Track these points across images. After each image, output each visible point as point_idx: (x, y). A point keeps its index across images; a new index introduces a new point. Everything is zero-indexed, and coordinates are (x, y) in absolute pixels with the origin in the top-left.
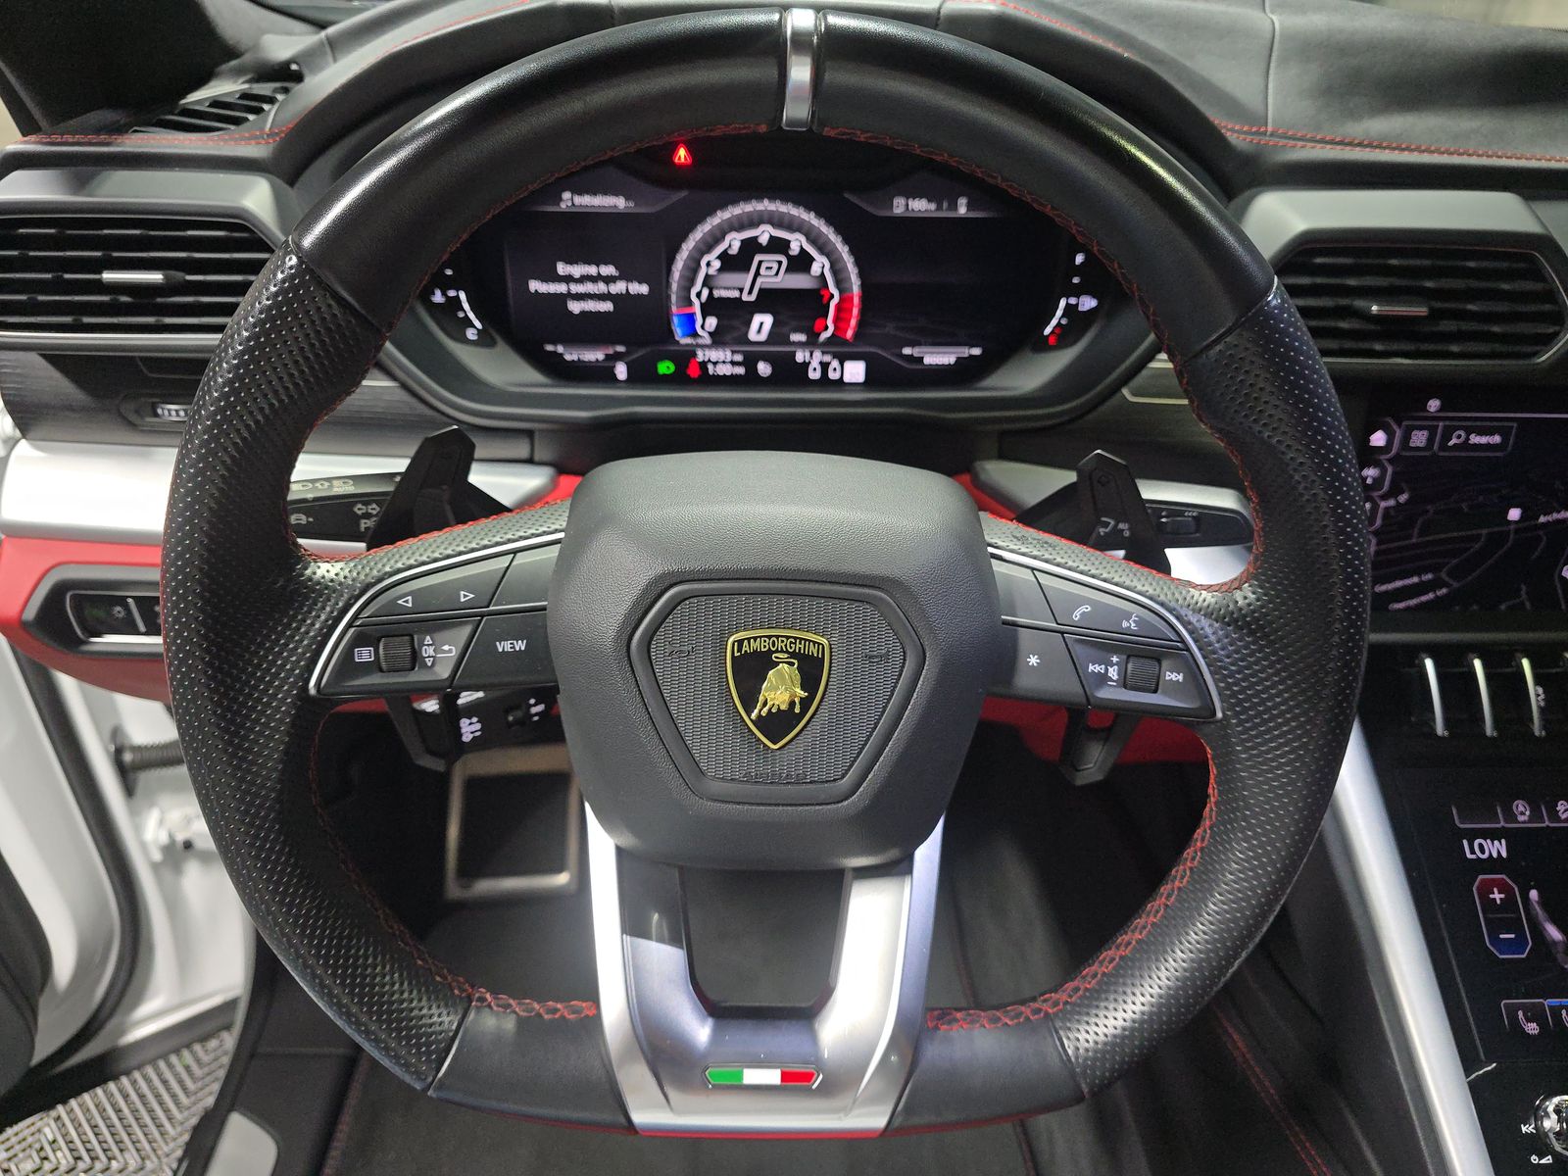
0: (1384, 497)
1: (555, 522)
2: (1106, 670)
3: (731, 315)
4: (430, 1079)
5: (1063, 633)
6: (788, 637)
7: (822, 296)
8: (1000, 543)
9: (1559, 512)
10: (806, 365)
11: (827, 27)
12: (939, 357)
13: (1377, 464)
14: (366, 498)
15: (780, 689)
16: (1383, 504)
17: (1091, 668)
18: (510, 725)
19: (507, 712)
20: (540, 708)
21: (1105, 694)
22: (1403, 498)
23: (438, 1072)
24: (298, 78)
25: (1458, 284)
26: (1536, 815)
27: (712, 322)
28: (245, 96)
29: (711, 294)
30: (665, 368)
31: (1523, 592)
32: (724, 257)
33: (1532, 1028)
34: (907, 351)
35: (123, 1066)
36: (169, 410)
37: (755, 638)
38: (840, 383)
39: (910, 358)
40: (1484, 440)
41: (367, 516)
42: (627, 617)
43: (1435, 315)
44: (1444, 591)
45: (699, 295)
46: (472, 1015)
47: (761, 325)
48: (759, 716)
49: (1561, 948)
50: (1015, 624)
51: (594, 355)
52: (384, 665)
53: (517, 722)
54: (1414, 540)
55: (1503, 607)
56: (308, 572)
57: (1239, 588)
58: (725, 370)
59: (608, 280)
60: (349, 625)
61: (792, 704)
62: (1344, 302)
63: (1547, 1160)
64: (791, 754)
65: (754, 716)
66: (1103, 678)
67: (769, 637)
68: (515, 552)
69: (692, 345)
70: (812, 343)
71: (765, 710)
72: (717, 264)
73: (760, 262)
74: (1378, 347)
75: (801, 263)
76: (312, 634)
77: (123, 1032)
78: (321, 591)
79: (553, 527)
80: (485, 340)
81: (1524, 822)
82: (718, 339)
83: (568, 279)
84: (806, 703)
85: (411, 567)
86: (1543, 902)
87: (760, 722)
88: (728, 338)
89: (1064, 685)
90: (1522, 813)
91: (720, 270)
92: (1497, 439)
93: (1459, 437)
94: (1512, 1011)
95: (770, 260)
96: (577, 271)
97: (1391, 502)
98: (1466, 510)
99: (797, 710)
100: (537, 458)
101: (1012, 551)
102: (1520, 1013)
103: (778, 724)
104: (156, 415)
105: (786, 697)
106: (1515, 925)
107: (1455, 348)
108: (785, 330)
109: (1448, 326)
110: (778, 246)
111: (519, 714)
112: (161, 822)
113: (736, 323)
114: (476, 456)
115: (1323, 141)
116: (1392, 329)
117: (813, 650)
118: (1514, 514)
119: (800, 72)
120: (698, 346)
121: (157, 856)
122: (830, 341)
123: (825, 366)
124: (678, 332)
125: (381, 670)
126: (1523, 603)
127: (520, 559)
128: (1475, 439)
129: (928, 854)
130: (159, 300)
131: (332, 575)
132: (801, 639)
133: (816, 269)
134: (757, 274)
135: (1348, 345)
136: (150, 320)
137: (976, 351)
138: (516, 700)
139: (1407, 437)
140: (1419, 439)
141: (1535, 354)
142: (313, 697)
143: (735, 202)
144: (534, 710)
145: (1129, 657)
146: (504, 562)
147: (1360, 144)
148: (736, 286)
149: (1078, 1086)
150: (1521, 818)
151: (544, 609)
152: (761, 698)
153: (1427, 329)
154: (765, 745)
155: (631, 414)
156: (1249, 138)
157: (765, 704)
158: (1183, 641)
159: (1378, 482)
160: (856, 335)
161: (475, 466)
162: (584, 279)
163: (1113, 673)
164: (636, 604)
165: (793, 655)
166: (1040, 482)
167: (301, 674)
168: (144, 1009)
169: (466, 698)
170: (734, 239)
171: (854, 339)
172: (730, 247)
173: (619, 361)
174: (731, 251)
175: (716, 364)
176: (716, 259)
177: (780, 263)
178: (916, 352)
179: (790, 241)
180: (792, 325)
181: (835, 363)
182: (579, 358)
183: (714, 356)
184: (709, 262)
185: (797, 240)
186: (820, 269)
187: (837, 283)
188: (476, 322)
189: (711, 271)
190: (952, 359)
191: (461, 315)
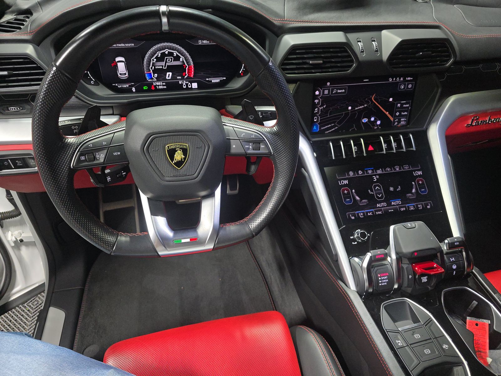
0: (320, 107)
1: (123, 125)
2: (249, 147)
3: (161, 73)
4: (112, 251)
5: (239, 140)
6: (179, 145)
7: (184, 66)
8: (226, 122)
9: (360, 107)
10: (182, 84)
11: (169, 10)
12: (215, 80)
13: (318, 99)
14: (74, 125)
15: (179, 156)
16: (320, 108)
17: (246, 146)
18: (118, 178)
19: (117, 174)
20: (124, 173)
21: (249, 152)
22: (325, 106)
23: (113, 249)
24: (31, 14)
25: (329, 55)
26: (354, 174)
27: (156, 75)
28: (16, 20)
29: (155, 68)
30: (145, 88)
31: (354, 126)
32: (157, 58)
33: (353, 218)
34: (207, 79)
35: (11, 307)
36: (12, 108)
37: (172, 146)
38: (191, 88)
39: (208, 81)
40: (341, 91)
41: (75, 129)
42: (143, 143)
43: (324, 62)
44: (337, 127)
45: (152, 68)
46: (119, 238)
47: (169, 75)
48: (175, 162)
49: (359, 201)
50: (229, 139)
51: (126, 86)
52: (87, 160)
53: (119, 177)
54: (328, 116)
55: (350, 130)
56: (66, 141)
57: (275, 126)
58: (161, 87)
60: (78, 152)
61: (182, 159)
62: (304, 61)
63: (356, 243)
64: (182, 170)
65: (174, 162)
66: (249, 148)
67: (175, 145)
68: (114, 133)
69: (152, 81)
70: (183, 78)
71: (176, 161)
72: (155, 60)
73: (167, 59)
74: (313, 71)
75: (177, 58)
76: (70, 154)
77: (10, 298)
78: (69, 145)
79: (122, 127)
80: (96, 84)
81: (352, 176)
82: (158, 79)
84: (185, 159)
85: (90, 138)
86: (355, 192)
87: (175, 164)
88: (161, 79)
89: (241, 151)
90: (351, 174)
92: (344, 91)
93: (335, 91)
94: (349, 215)
95: (169, 58)
97: (322, 108)
98: (339, 108)
99: (183, 160)
100: (114, 113)
101: (228, 123)
102: (351, 215)
103: (179, 164)
104: (9, 110)
105: (180, 158)
106: (350, 198)
107: (330, 70)
108: (175, 76)
109: (328, 65)
110: (171, 54)
111: (120, 175)
112: (12, 235)
113: (162, 75)
114: (101, 114)
115: (298, 22)
116: (315, 66)
117: (185, 147)
118: (350, 108)
119: (165, 20)
120: (153, 81)
121: (13, 245)
122: (187, 78)
123: (187, 84)
124: (147, 78)
125: (87, 161)
126: (354, 129)
127: (116, 134)
128: (339, 91)
129: (218, 192)
130: (6, 79)
131: (71, 141)
132: (182, 145)
133: (181, 59)
134: (166, 62)
135: (306, 71)
136: (5, 84)
137: (225, 78)
138: (119, 172)
139: (323, 92)
140: (326, 92)
141: (348, 70)
142: (72, 169)
143: (158, 43)
144: (123, 174)
145: (253, 143)
146: (112, 135)
147: (307, 22)
148: (160, 65)
149: (253, 234)
150: (351, 175)
151: (123, 145)
152: (175, 159)
153: (323, 66)
154: (177, 169)
155: (138, 100)
156: (280, 22)
157: (176, 160)
158: (264, 139)
159: (319, 103)
160: (194, 76)
161: (101, 117)
163: (251, 147)
164: (144, 140)
165: (181, 148)
166: (237, 109)
167: (69, 164)
168: (15, 290)
169: (107, 171)
170: (159, 53)
171: (193, 77)
172: (158, 55)
173: (133, 87)
174: (158, 56)
175: (158, 86)
176: (155, 58)
177: (172, 58)
178: (210, 79)
179: (174, 53)
180: (177, 75)
181: (189, 84)
182: (122, 87)
183: (158, 84)
184: (153, 59)
185: (175, 52)
186: (182, 60)
187: (187, 63)
188: (93, 79)
189: (154, 62)
190: (219, 81)
191: (89, 77)
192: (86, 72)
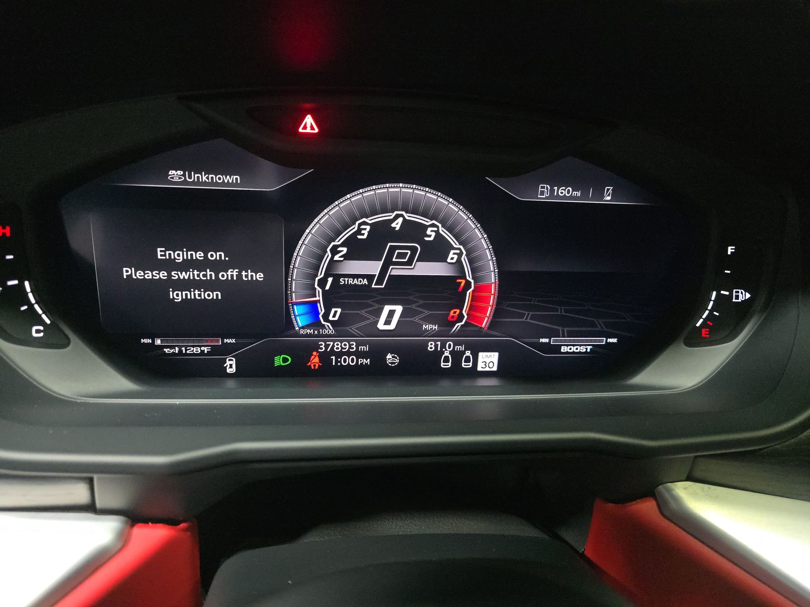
3: (359, 304)
7: (459, 283)
10: (438, 354)
12: (576, 347)
27: (336, 313)
29: (336, 282)
32: (352, 242)
34: (544, 340)
38: (474, 373)
39: (547, 348)
45: (322, 283)
51: (197, 349)
58: (349, 361)
59: (218, 266)
69: (314, 336)
70: (445, 331)
72: (343, 250)
73: (392, 249)
75: (436, 251)
80: (54, 339)
82: (342, 329)
83: (169, 265)
88: (353, 329)
91: (346, 257)
95: (403, 247)
96: (180, 256)
100: (99, 504)
108: (416, 319)
110: (413, 232)
113: (363, 313)
120: (319, 335)
122: (462, 331)
123: (457, 356)
124: (298, 322)
133: (452, 257)
134: (388, 262)
137: (613, 340)
160: (491, 325)
162: (187, 265)
170: (365, 223)
171: (489, 328)
172: (359, 232)
173: (228, 354)
174: (359, 237)
175: (339, 355)
176: (342, 245)
177: (414, 249)
178: (553, 341)
179: (427, 227)
180: (422, 316)
181: (468, 353)
182: (180, 351)
183: (338, 347)
184: (335, 247)
185: (433, 225)
186: (456, 257)
187: (474, 271)
188: (44, 316)
189: (337, 258)
190: (589, 348)
191: (24, 308)
192: (15, 282)
